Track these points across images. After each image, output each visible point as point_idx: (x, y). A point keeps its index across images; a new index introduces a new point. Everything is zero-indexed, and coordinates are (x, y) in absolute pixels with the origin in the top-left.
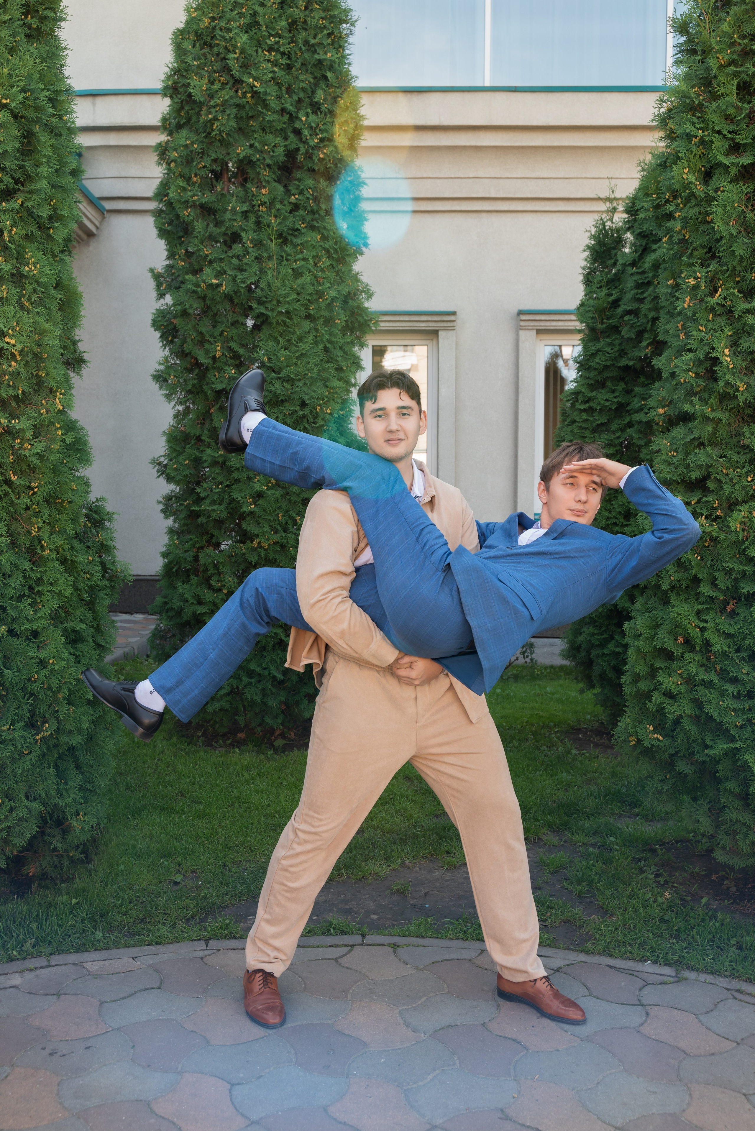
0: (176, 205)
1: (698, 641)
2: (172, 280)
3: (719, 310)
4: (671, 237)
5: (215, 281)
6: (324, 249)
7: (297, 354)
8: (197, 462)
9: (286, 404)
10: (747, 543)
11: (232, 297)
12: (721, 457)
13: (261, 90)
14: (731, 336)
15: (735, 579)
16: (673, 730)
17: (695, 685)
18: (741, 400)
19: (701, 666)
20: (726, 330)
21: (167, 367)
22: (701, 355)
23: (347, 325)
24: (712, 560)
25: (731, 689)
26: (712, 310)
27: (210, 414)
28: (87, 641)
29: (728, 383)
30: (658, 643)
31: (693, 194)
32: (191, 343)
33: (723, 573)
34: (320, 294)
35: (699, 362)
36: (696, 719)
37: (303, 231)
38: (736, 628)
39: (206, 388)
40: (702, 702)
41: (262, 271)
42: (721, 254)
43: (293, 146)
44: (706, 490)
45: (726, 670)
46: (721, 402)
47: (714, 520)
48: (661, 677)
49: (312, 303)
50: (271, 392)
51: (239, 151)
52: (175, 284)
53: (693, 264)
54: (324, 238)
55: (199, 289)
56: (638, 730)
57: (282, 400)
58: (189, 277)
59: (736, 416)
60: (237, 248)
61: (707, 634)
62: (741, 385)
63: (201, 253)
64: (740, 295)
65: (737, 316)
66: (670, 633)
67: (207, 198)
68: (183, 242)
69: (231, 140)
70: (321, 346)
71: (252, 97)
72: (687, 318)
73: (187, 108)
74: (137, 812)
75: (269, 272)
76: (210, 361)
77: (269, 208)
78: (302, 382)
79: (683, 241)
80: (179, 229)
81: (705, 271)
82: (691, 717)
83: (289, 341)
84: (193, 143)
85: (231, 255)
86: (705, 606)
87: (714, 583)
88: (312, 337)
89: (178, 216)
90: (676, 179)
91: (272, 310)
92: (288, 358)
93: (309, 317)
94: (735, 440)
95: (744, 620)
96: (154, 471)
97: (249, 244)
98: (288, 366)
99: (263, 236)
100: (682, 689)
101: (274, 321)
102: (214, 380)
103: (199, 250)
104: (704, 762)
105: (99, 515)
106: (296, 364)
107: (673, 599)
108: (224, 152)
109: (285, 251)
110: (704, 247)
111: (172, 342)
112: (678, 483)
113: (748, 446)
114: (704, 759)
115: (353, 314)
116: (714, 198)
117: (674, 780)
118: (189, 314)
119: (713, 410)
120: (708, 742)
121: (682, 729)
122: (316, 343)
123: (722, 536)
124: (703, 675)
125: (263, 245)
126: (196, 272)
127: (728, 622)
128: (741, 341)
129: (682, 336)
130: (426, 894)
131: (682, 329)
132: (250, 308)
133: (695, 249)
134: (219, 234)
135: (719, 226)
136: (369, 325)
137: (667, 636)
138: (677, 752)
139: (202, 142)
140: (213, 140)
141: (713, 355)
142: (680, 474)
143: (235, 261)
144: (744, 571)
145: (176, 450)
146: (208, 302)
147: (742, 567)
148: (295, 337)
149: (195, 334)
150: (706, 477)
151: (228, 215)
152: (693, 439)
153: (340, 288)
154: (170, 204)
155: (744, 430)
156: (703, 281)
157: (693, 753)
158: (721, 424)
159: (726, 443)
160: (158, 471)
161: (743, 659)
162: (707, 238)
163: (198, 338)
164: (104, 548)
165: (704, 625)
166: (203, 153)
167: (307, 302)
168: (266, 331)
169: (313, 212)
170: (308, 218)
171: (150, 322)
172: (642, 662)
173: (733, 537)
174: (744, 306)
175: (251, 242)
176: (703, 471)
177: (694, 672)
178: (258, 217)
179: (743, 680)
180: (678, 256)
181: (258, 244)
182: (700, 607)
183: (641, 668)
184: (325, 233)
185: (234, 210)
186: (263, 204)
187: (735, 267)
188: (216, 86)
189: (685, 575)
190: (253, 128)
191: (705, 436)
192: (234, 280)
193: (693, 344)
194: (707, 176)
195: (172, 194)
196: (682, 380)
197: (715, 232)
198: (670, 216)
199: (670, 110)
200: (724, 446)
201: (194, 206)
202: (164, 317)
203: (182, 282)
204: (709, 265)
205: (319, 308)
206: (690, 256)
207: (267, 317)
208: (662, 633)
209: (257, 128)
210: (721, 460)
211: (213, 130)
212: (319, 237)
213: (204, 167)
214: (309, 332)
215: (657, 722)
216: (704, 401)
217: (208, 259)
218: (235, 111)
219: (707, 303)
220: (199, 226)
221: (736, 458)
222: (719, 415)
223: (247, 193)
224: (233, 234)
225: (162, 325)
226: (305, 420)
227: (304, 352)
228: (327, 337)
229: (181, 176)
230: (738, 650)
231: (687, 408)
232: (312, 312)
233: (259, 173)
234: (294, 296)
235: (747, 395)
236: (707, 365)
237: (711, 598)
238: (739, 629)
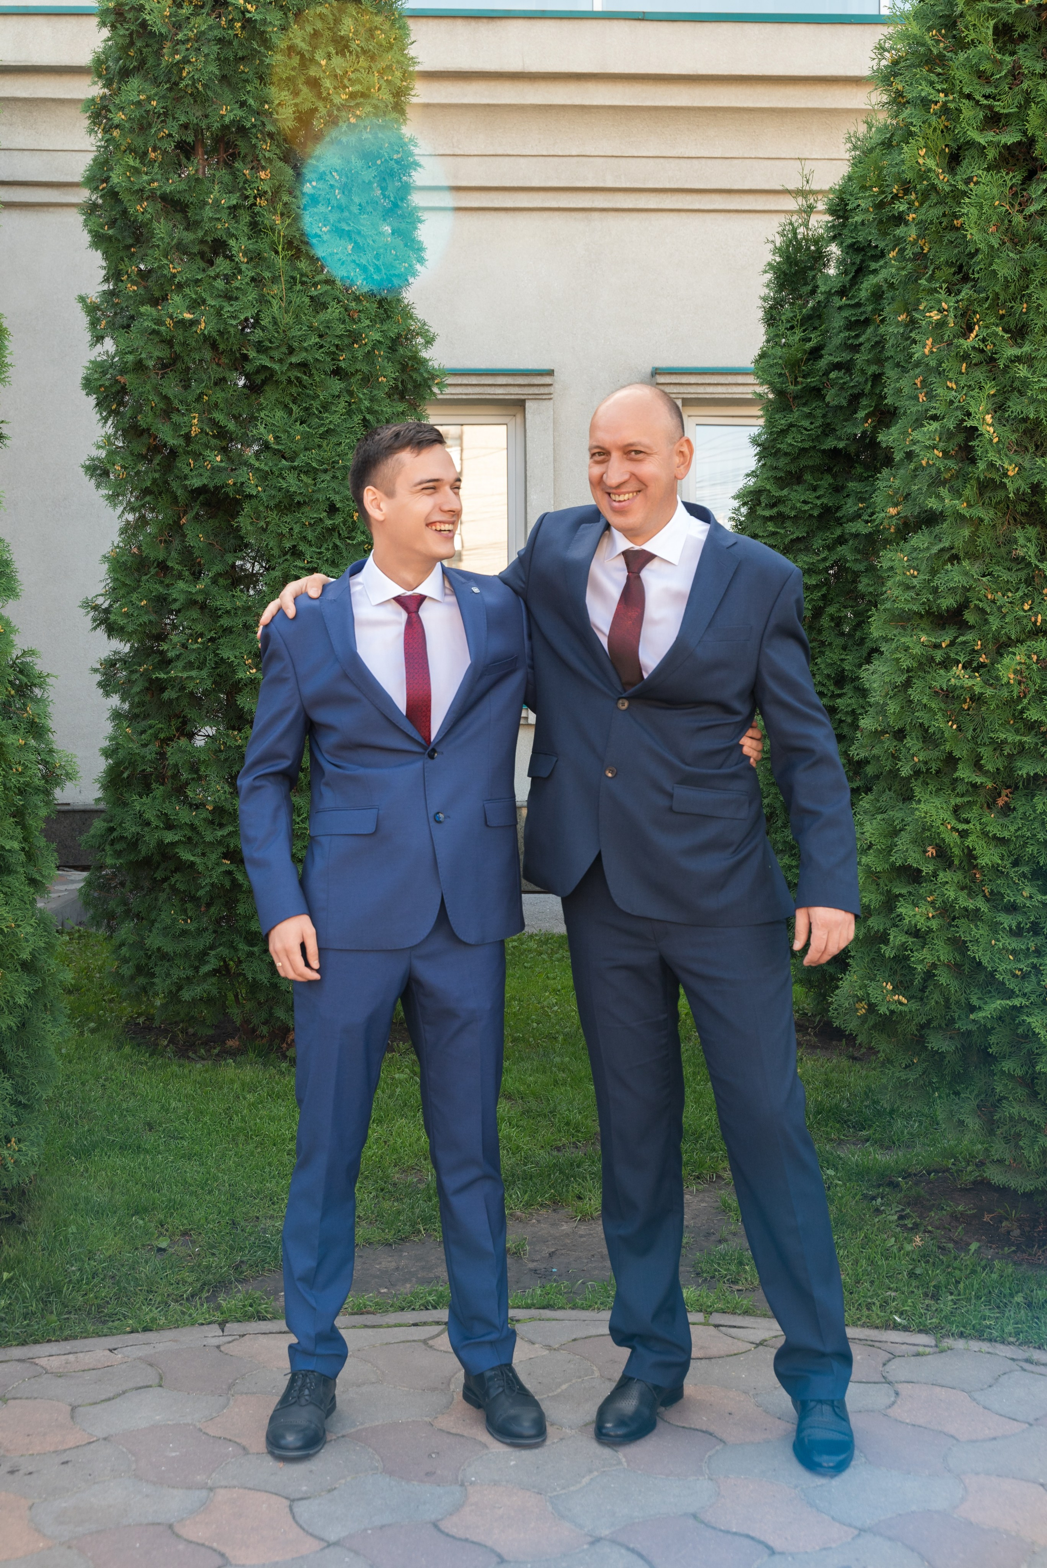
0: (124, 197)
1: (956, 851)
2: (116, 314)
3: (976, 357)
4: (902, 250)
5: (188, 316)
6: (358, 265)
7: (322, 430)
8: (161, 603)
9: (306, 509)
10: (1025, 701)
11: (215, 341)
12: (984, 576)
13: (258, 17)
14: (994, 395)
15: (1010, 756)
16: (923, 990)
17: (954, 919)
18: (1011, 489)
19: (962, 889)
20: (987, 387)
21: (110, 453)
22: (951, 424)
23: (397, 387)
24: (974, 730)
25: (1007, 921)
26: (965, 357)
27: (181, 527)
28: (17, 872)
29: (991, 465)
30: (897, 859)
31: (934, 187)
32: (150, 413)
33: (991, 748)
34: (355, 337)
35: (949, 435)
36: (956, 968)
37: (325, 238)
38: (1012, 829)
39: (175, 485)
40: (965, 942)
41: (263, 300)
42: (976, 276)
43: (307, 106)
44: (964, 626)
45: (999, 893)
46: (981, 494)
47: (976, 670)
48: (903, 909)
49: (342, 350)
50: (280, 489)
51: (223, 112)
52: (119, 320)
53: (935, 290)
54: (357, 248)
55: (163, 328)
56: (870, 990)
57: (299, 502)
58: (145, 309)
59: (1005, 514)
60: (222, 265)
61: (970, 842)
62: (1010, 468)
63: (165, 272)
64: (1006, 336)
65: (1002, 366)
66: (914, 842)
67: (173, 185)
68: (133, 254)
69: (210, 93)
70: (357, 418)
71: (243, 27)
72: (929, 370)
73: (139, 44)
74: (84, 1153)
75: (274, 302)
76: (181, 442)
77: (272, 202)
78: (330, 474)
79: (921, 256)
80: (126, 234)
81: (954, 299)
82: (948, 966)
83: (306, 409)
84: (149, 99)
85: (213, 274)
86: (966, 799)
87: (978, 766)
88: (343, 404)
89: (125, 212)
90: (908, 164)
91: (281, 361)
92: (306, 436)
93: (337, 372)
94: (1003, 550)
95: (1024, 817)
96: (86, 620)
97: (241, 258)
98: (306, 449)
99: (263, 245)
100: (934, 924)
101: (283, 378)
102: (186, 471)
103: (161, 267)
104: (969, 1033)
105: (27, 676)
106: (320, 446)
107: (918, 792)
108: (199, 114)
109: (298, 269)
110: (952, 265)
111: (116, 413)
112: (921, 616)
113: (1024, 558)
114: (970, 1027)
115: (404, 368)
116: (964, 194)
117: (924, 1065)
118: (147, 368)
119: (970, 506)
120: (975, 1001)
121: (937, 985)
122: (350, 413)
123: (989, 692)
124: (965, 902)
125: (265, 259)
126: (155, 302)
127: (1001, 821)
128: (1010, 404)
129: (922, 397)
130: (551, 1255)
131: (922, 388)
132: (245, 357)
133: (938, 268)
134: (193, 242)
135: (973, 233)
136: (429, 387)
137: (911, 846)
138: (929, 1022)
139: (164, 97)
140: (182, 94)
141: (969, 423)
142: (924, 603)
143: (220, 284)
144: (1021, 744)
145: (125, 585)
146: (178, 349)
147: (1018, 738)
148: (316, 404)
149: (156, 399)
150: (964, 606)
151: (208, 212)
152: (942, 550)
153: (385, 328)
154: (113, 195)
155: (1017, 534)
156: (952, 314)
157: (952, 1021)
158: (982, 527)
159: (991, 555)
160: (94, 620)
161: (1024, 875)
162: (956, 251)
163: (162, 406)
164: (36, 729)
165: (965, 827)
166: (165, 114)
167: (333, 349)
168: (270, 395)
169: (341, 208)
170: (333, 218)
171: (78, 380)
172: (873, 887)
173: (1005, 693)
174: (1012, 351)
175: (245, 254)
176: (958, 597)
177: (953, 897)
178: (254, 215)
179: (1024, 906)
180: (913, 279)
181: (256, 258)
182: (959, 800)
183: (873, 897)
184: (360, 240)
185: (217, 203)
186: (261, 194)
187: (997, 294)
188: (186, 11)
189: (935, 754)
190: (244, 76)
191: (959, 544)
192: (219, 313)
193: (938, 408)
194: (954, 160)
195: (116, 178)
196: (924, 463)
197: (967, 243)
198: (899, 219)
199: (895, 63)
200: (987, 560)
201: (152, 197)
202: (104, 373)
203: (132, 318)
204: (959, 292)
205: (354, 359)
206: (931, 279)
207: (272, 372)
208: (903, 842)
209: (251, 75)
210: (984, 579)
211: (181, 79)
212: (350, 247)
213: (170, 135)
214: (339, 396)
215: (898, 978)
216: (957, 493)
217: (177, 280)
218: (216, 48)
219: (958, 347)
220: (161, 229)
221: (1005, 576)
222: (979, 512)
223: (236, 177)
224: (215, 240)
225: (101, 386)
226: (336, 534)
227: (332, 427)
228: (367, 403)
229: (131, 150)
230: (1015, 864)
231: (932, 503)
232: (343, 365)
233: (255, 146)
234: (314, 339)
235: (1020, 482)
236: (960, 438)
237: (974, 786)
238: (1016, 831)
